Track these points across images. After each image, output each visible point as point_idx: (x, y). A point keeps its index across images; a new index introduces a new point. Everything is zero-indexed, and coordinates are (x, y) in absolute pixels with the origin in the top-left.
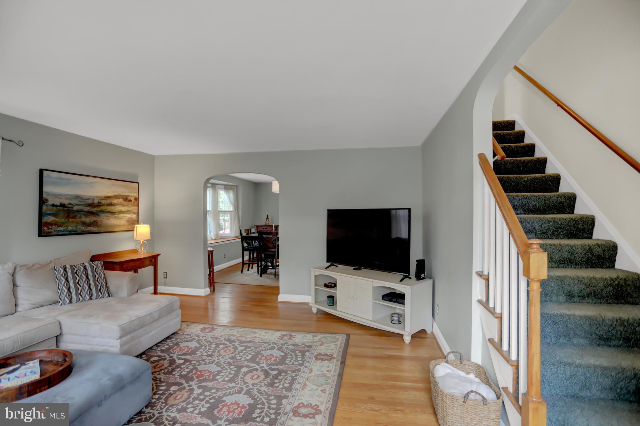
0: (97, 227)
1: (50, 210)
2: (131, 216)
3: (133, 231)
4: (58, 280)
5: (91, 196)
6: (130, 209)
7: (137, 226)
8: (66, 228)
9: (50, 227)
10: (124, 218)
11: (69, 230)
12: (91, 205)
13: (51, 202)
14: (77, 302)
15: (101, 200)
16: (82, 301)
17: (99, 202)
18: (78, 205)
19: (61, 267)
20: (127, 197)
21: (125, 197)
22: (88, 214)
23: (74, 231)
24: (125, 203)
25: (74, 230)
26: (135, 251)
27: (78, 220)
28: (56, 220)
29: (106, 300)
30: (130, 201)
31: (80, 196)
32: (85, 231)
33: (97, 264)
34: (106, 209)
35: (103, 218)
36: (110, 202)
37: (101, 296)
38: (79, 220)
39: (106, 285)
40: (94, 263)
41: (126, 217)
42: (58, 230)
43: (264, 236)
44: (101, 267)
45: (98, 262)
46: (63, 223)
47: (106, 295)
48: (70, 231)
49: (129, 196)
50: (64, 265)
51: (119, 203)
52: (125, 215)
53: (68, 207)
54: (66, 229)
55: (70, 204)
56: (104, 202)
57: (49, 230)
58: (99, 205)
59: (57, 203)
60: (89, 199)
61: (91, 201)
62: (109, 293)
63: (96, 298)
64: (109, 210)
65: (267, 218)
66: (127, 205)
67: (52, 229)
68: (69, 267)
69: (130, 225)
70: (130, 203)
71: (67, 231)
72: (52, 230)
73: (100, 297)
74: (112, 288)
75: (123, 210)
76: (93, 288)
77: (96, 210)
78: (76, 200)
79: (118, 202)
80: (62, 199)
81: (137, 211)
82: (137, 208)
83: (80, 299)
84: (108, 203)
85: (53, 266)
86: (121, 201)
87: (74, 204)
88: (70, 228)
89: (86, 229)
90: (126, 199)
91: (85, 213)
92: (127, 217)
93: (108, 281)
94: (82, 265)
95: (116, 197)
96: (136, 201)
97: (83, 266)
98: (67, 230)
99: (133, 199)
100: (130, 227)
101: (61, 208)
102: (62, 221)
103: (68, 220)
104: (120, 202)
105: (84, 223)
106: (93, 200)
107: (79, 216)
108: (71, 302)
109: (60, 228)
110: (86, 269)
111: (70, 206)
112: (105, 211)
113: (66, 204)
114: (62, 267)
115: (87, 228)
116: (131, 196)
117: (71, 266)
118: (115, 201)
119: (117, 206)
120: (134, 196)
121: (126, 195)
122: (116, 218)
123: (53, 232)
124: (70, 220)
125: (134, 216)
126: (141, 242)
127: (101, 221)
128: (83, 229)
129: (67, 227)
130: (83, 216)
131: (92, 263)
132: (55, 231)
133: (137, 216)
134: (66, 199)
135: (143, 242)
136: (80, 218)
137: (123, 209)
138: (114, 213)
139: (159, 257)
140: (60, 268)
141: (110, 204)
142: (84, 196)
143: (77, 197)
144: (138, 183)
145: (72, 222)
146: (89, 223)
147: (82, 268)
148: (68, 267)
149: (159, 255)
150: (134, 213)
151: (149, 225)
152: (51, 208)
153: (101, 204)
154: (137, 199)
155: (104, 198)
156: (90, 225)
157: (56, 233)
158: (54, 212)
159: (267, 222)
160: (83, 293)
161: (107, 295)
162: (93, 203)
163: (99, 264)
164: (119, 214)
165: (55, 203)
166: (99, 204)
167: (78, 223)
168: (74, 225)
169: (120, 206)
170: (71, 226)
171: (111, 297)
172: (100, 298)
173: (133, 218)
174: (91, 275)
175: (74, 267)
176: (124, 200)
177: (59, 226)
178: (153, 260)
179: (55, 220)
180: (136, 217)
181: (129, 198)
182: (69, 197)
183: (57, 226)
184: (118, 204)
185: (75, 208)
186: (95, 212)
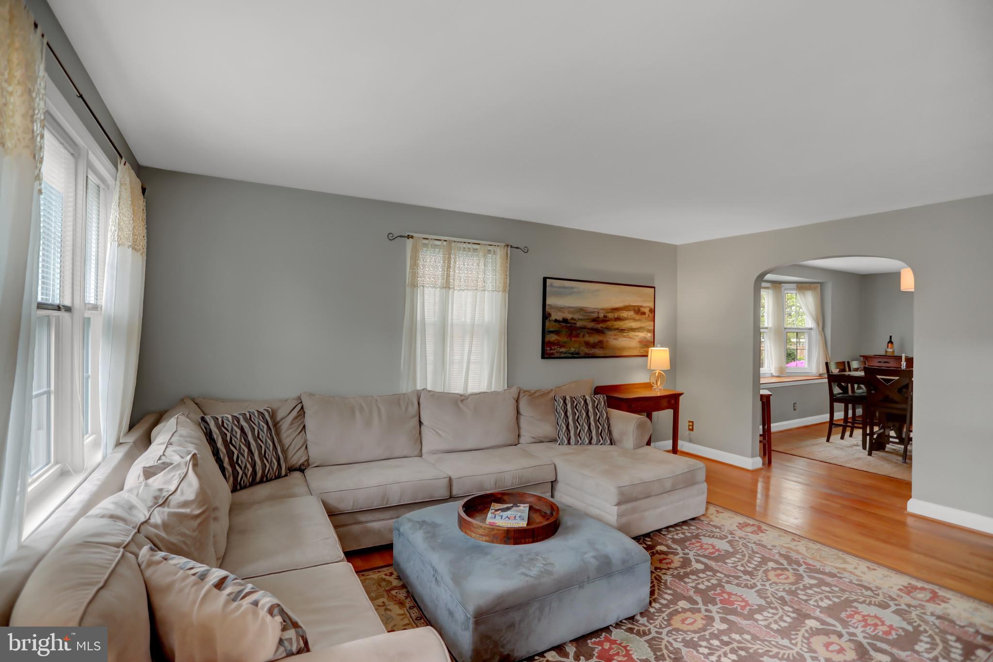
0: (602, 349)
1: (553, 327)
2: (645, 336)
3: (647, 356)
4: (557, 413)
5: (596, 309)
6: (643, 325)
7: (651, 350)
8: (568, 349)
9: (553, 348)
10: (635, 337)
11: (572, 352)
12: (595, 320)
13: (553, 317)
14: (575, 444)
15: (607, 313)
16: (581, 444)
17: (605, 316)
18: (581, 320)
19: (561, 397)
20: (639, 308)
21: (636, 308)
22: (592, 331)
23: (577, 354)
24: (637, 317)
25: (577, 352)
26: (648, 386)
27: (580, 339)
28: (559, 338)
29: (607, 448)
30: (644, 313)
31: (584, 308)
32: (589, 354)
33: (599, 399)
34: (613, 326)
35: (610, 338)
36: (618, 316)
37: (602, 442)
38: (582, 339)
39: (608, 428)
40: (595, 396)
41: (638, 336)
42: (560, 351)
43: (879, 377)
44: (603, 403)
45: (601, 396)
46: (565, 343)
47: (607, 442)
48: (572, 354)
49: (642, 307)
50: (564, 395)
51: (629, 316)
52: (637, 334)
53: (571, 323)
54: (568, 351)
55: (572, 319)
56: (610, 315)
57: (552, 351)
58: (605, 320)
59: (560, 317)
60: (593, 312)
61: (595, 315)
62: (611, 439)
63: (597, 444)
64: (617, 327)
65: (891, 342)
66: (639, 320)
67: (554, 349)
68: (569, 399)
69: (643, 348)
70: (644, 316)
71: (569, 353)
72: (554, 351)
73: (601, 443)
74: (616, 434)
75: (633, 327)
76: (593, 429)
77: (602, 327)
78: (579, 314)
79: (628, 315)
80: (564, 313)
81: (652, 328)
82: (652, 323)
83: (578, 442)
84: (616, 317)
85: (553, 396)
86: (631, 314)
87: (577, 320)
88: (573, 350)
89: (590, 352)
90: (638, 311)
91: (589, 331)
92: (640, 337)
93: (612, 422)
94: (582, 397)
95: (626, 308)
96: (652, 314)
97: (583, 399)
98: (570, 352)
99: (647, 311)
100: (642, 352)
101: (563, 324)
102: (564, 341)
103: (571, 339)
104: (631, 316)
105: (587, 344)
106: (598, 313)
107: (582, 334)
108: (569, 443)
109: (563, 350)
110: (587, 404)
111: (573, 322)
112: (613, 328)
113: (569, 319)
114: (562, 397)
115: (591, 350)
116: (645, 307)
117: (571, 398)
118: (625, 314)
119: (626, 321)
120: (648, 307)
121: (638, 306)
122: (626, 337)
123: (556, 354)
124: (573, 339)
125: (649, 335)
126: (656, 373)
127: (607, 341)
128: (587, 351)
129: (570, 348)
130: (587, 335)
131: (594, 397)
132: (557, 352)
133: (653, 336)
134: (569, 312)
135: (659, 373)
136: (583, 336)
137: (634, 325)
138: (623, 331)
139: (681, 398)
140: (560, 399)
141: (618, 319)
142: (588, 309)
143: (581, 310)
144: (654, 288)
145: (575, 341)
146: (594, 343)
147: (583, 402)
148: (568, 398)
149: (682, 394)
150: (649, 331)
151: (667, 349)
152: (554, 323)
153: (607, 319)
154: (653, 311)
155: (610, 311)
156: (594, 346)
157: (558, 355)
158: (557, 329)
159: (889, 350)
160: (583, 435)
161: (609, 442)
162: (598, 318)
163: (601, 398)
164: (629, 333)
165: (558, 318)
166: (605, 319)
167: (581, 344)
168: (577, 345)
169: (631, 321)
170: (573, 347)
171: (613, 446)
172: (601, 444)
173: (646, 339)
174: (592, 412)
175: (574, 399)
176: (636, 313)
177: (561, 346)
178: (672, 401)
179: (557, 339)
180: (651, 337)
181: (643, 310)
182: (572, 310)
183: (559, 347)
184: (627, 318)
185: (579, 324)
186: (600, 328)
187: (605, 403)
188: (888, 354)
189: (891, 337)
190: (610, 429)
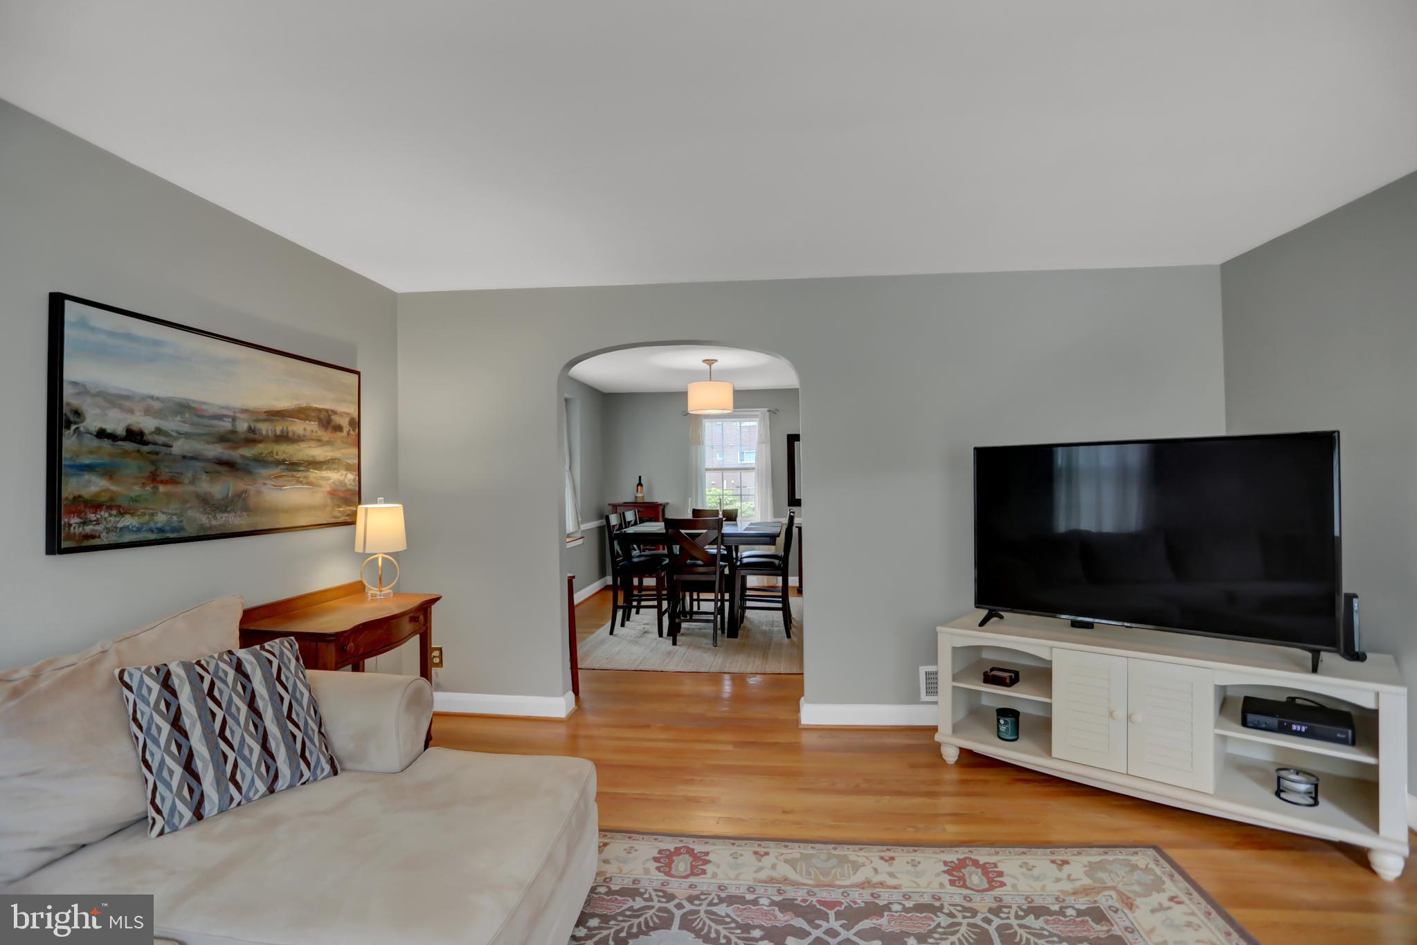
0: (245, 514)
1: (91, 452)
2: (342, 478)
3: (353, 523)
4: (140, 727)
5: (227, 408)
6: (337, 454)
7: (366, 509)
8: (147, 517)
9: (92, 517)
10: (322, 482)
11: (159, 525)
12: (228, 438)
13: (92, 422)
14: (221, 811)
15: (258, 420)
16: (239, 804)
17: (251, 430)
18: (187, 435)
19: (147, 672)
20: (329, 416)
21: (323, 415)
22: (218, 468)
23: (173, 530)
24: (325, 435)
25: (175, 524)
26: (356, 590)
27: (185, 489)
28: (114, 488)
29: (326, 792)
30: (338, 428)
32: (210, 528)
33: (282, 653)
34: (272, 452)
35: (264, 484)
36: (282, 431)
37: (307, 774)
38: (191, 488)
39: (320, 732)
40: (267, 645)
41: (328, 479)
42: (120, 525)
43: (683, 531)
44: (293, 661)
45: (282, 643)
46: (135, 500)
47: (323, 770)
48: (161, 530)
49: (335, 412)
50: (159, 663)
51: (308, 433)
52: (325, 474)
53: (155, 444)
54: (147, 523)
55: (158, 431)
56: (264, 428)
57: (89, 529)
58: (252, 438)
59: (116, 422)
60: (220, 417)
61: (226, 425)
62: (332, 759)
63: (291, 786)
64: (281, 457)
65: (640, 484)
66: (329, 443)
67: (98, 522)
68: (182, 673)
69: (340, 507)
70: (339, 434)
71: (151, 531)
72: (97, 528)
73: (302, 781)
74: (341, 741)
75: (318, 459)
76: (278, 746)
77: (243, 457)
78: (178, 418)
79: (305, 429)
80: (131, 411)
81: (356, 461)
82: (356, 451)
83: (232, 799)
84: (278, 432)
85: (117, 672)
86: (312, 427)
87: (174, 434)
88: (161, 519)
89: (214, 523)
90: (327, 421)
91: (210, 467)
92: (331, 481)
93: (324, 711)
94: (226, 657)
95: (301, 413)
96: (354, 430)
97: (230, 664)
98: (152, 525)
99: (344, 422)
100: (340, 513)
101: (129, 446)
102: (133, 494)
103: (156, 488)
104: (312, 431)
105: (206, 502)
106: (234, 419)
107: (190, 475)
108: (198, 815)
109: (128, 521)
110: (247, 676)
111: (161, 439)
112: (270, 459)
113: (146, 431)
114: (153, 671)
115: (215, 518)
116: (342, 415)
117: (187, 666)
118: (298, 427)
119: (303, 445)
120: (348, 414)
121: (327, 411)
122: (301, 482)
123: (104, 535)
124: (162, 488)
125: (350, 477)
126: (377, 558)
127: (259, 492)
128: (204, 520)
129: (152, 515)
130: (204, 476)
131: (263, 648)
132: (108, 530)
133: (357, 477)
134: (148, 412)
135: (383, 558)
136: (193, 482)
137: (319, 453)
138: (296, 467)
139: (435, 608)
140: (147, 680)
141: (284, 438)
142: (204, 407)
143: (183, 408)
144: (358, 373)
145: (169, 496)
146: (223, 499)
147: (231, 673)
148: (177, 671)
149: (435, 601)
150: (348, 468)
151: (401, 505)
152: (96, 443)
153: (257, 437)
154: (356, 424)
155: (264, 416)
156: (224, 506)
157: (113, 538)
158: (105, 460)
159: (639, 495)
160: (246, 774)
161: (327, 768)
162: (234, 432)
163: (284, 650)
164: (308, 471)
165: (109, 428)
166: (252, 436)
167: (187, 502)
168: (174, 507)
169: (313, 444)
170: (163, 513)
171: (341, 776)
172: (304, 783)
173: (345, 485)
174: (267, 696)
175: (198, 669)
176: (323, 426)
177: (122, 512)
178: (421, 615)
179: (107, 490)
180: (354, 480)
181: (337, 420)
182: (157, 405)
183: (114, 512)
184: (304, 436)
185: (179, 447)
186: (239, 461)
187: (297, 659)
188: (639, 501)
189: (640, 477)
190: (323, 730)
